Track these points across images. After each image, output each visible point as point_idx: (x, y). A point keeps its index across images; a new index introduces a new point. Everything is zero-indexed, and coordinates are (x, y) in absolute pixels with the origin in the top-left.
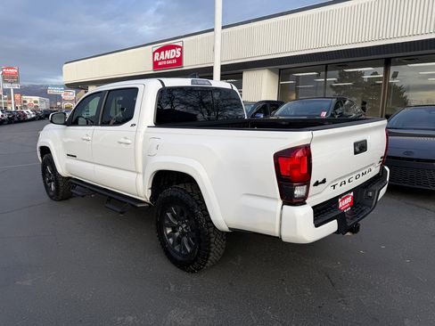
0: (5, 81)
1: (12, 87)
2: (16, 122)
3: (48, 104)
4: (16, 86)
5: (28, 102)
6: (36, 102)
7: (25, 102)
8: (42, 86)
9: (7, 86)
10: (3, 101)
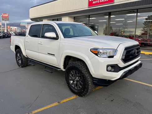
0: (3, 20)
1: (6, 22)
2: (6, 37)
3: (20, 30)
4: (8, 22)
5: (13, 29)
6: (16, 29)
7: (11, 29)
8: (18, 23)
9: (3, 22)
10: (2, 28)
